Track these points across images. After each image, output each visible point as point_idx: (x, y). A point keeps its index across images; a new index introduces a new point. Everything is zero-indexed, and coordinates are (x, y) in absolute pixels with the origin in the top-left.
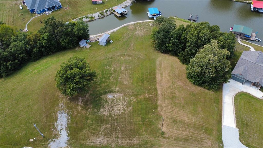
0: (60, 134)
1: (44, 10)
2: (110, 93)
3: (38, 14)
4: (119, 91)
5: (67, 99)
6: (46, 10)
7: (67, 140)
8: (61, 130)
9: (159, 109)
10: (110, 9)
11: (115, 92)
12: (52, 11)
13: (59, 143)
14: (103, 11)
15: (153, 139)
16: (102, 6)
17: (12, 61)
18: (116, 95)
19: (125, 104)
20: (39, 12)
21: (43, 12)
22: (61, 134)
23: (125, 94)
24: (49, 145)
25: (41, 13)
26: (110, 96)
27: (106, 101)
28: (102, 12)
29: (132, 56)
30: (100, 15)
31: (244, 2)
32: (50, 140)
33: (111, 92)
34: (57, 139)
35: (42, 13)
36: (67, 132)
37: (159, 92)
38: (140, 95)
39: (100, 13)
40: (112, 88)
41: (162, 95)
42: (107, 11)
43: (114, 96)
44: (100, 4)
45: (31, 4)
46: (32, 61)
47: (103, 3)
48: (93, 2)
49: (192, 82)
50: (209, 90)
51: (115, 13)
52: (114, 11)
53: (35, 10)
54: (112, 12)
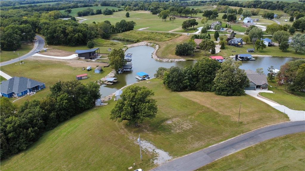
0: (156, 153)
1: (26, 92)
3: (20, 96)
4: (173, 117)
5: (132, 133)
6: (28, 91)
7: (168, 154)
8: (154, 150)
9: (220, 113)
11: (170, 118)
12: (35, 91)
13: (163, 158)
15: (237, 128)
16: (89, 80)
17: (32, 128)
18: (173, 120)
19: (188, 122)
20: (21, 94)
21: (25, 94)
22: (156, 152)
23: (180, 117)
24: (154, 163)
25: (22, 95)
26: (169, 122)
27: (169, 125)
32: (151, 160)
33: (167, 119)
34: (158, 157)
35: (24, 95)
36: (162, 150)
37: (208, 106)
38: (195, 113)
40: (165, 117)
41: (213, 106)
43: (172, 121)
44: (86, 79)
45: (7, 88)
46: (49, 130)
47: (88, 78)
48: (78, 78)
49: (225, 94)
50: (240, 96)
51: (106, 83)
52: (103, 82)
53: (13, 93)
54: (102, 83)
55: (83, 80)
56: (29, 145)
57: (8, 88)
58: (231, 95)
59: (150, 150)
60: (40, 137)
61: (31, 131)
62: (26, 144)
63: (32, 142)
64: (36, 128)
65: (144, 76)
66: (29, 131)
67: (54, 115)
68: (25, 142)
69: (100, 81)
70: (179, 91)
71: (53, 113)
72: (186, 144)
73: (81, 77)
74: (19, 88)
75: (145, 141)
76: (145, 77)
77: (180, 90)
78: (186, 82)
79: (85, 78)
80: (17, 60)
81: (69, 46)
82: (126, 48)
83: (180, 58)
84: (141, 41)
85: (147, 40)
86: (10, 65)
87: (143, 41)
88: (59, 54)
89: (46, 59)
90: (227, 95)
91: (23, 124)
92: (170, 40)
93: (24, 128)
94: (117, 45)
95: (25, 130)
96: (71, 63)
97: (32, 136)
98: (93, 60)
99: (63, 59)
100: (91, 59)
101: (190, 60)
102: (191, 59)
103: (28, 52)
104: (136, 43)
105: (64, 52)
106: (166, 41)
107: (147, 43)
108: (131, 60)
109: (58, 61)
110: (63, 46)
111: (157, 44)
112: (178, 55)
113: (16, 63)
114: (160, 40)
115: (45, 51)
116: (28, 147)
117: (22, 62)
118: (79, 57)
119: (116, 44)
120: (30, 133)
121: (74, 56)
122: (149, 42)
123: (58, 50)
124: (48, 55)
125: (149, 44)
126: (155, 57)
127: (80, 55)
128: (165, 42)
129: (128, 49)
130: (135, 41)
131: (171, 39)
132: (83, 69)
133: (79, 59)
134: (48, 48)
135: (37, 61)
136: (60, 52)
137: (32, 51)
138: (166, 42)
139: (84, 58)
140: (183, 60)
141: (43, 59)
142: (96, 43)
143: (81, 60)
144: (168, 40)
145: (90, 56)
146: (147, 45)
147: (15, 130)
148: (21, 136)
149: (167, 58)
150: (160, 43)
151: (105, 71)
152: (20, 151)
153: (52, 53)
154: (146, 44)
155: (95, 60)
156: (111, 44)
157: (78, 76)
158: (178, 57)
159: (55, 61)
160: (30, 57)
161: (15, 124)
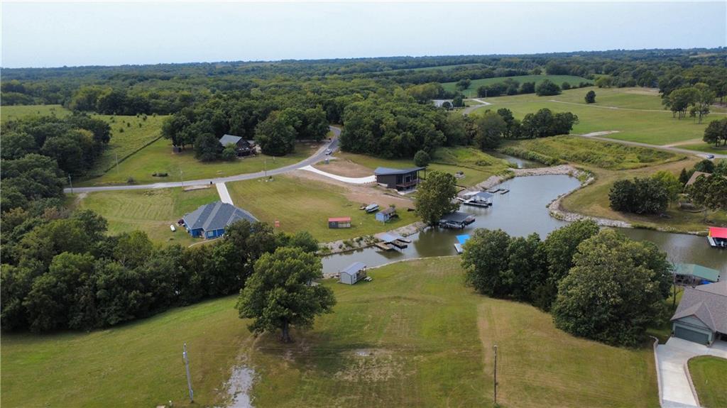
1: (222, 232)
3: (209, 237)
4: (384, 346)
9: (487, 369)
10: (369, 236)
11: (374, 347)
14: (352, 240)
16: (350, 231)
18: (376, 353)
19: (399, 366)
20: (211, 234)
21: (219, 235)
23: (399, 351)
25: (214, 236)
26: (362, 354)
27: (352, 360)
28: (349, 240)
29: (416, 300)
30: (344, 246)
31: (690, 234)
36: (252, 398)
38: (439, 351)
39: (345, 243)
40: (369, 340)
41: (494, 349)
42: (361, 239)
44: (346, 228)
45: (196, 219)
47: (352, 226)
48: (330, 223)
51: (379, 244)
52: (377, 241)
53: (202, 229)
54: (372, 242)
55: (338, 230)
56: (125, 319)
57: (198, 220)
59: (232, 390)
60: (158, 313)
61: (136, 296)
62: (120, 316)
63: (132, 317)
64: (150, 294)
66: (131, 295)
68: (119, 313)
69: (372, 238)
73: (337, 223)
74: (212, 222)
75: (253, 372)
78: (506, 275)
79: (344, 225)
80: (262, 174)
81: (380, 158)
82: (507, 176)
83: (621, 217)
84: (561, 164)
85: (581, 161)
86: (250, 180)
87: (566, 164)
88: (348, 171)
89: (316, 179)
91: (128, 280)
92: (641, 167)
93: (125, 288)
94: (490, 167)
95: (126, 292)
96: (356, 192)
97: (134, 304)
98: (402, 193)
99: (346, 183)
100: (400, 189)
101: (645, 228)
102: (652, 225)
103: (299, 161)
104: (549, 165)
105: (359, 169)
106: (627, 169)
107: (572, 169)
108: (490, 204)
109: (333, 185)
110: (367, 157)
111: (593, 174)
112: (619, 210)
113: (260, 179)
114: (609, 165)
115: (327, 162)
116: (122, 323)
117: (271, 177)
118: (377, 182)
119: (490, 165)
120: (132, 299)
121: (372, 179)
122: (578, 169)
123: (353, 163)
124: (328, 172)
125: (576, 172)
126: (555, 205)
127: (381, 178)
128: (617, 172)
129: (512, 177)
130: (547, 163)
131: (646, 166)
132: (363, 208)
133: (375, 187)
134: (339, 157)
135: (298, 178)
136: (351, 168)
137: (307, 160)
138: (624, 172)
139: (386, 185)
140: (623, 223)
141: (310, 178)
142: (446, 158)
143: (378, 189)
144: (633, 169)
145: (398, 182)
146: (571, 175)
147: (108, 286)
148: (116, 300)
149: (581, 213)
150: (603, 171)
151: (400, 220)
152: (107, 326)
153: (336, 169)
154: (567, 172)
155: (408, 192)
156: (477, 163)
157: (330, 220)
158: (616, 214)
159: (329, 184)
160: (293, 171)
161: (113, 276)
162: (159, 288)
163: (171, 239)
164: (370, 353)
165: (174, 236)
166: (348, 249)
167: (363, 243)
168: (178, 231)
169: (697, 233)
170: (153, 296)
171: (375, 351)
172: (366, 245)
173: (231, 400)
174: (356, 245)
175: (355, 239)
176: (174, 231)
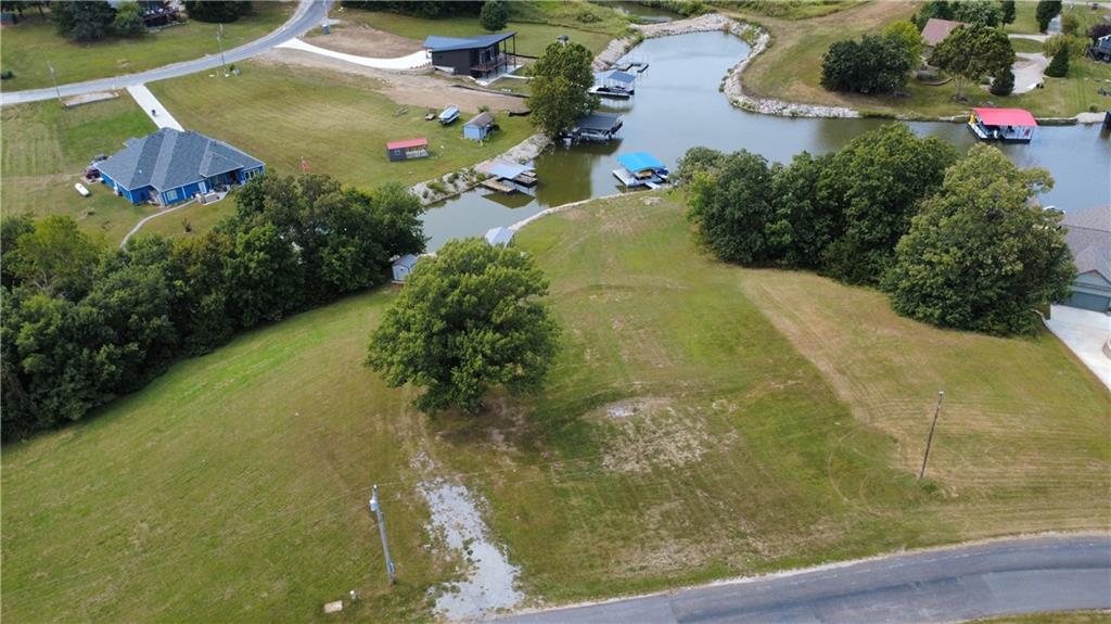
0: (469, 560)
1: (192, 189)
2: (614, 400)
3: (170, 203)
4: (648, 391)
5: (437, 438)
6: (202, 186)
7: (516, 578)
8: (466, 544)
9: (858, 413)
10: (467, 170)
11: (633, 394)
12: (225, 190)
13: (483, 593)
14: (441, 180)
16: (430, 163)
17: (116, 345)
18: (640, 406)
19: (699, 425)
20: (173, 196)
21: (188, 196)
22: (473, 557)
23: (678, 396)
24: (434, 611)
25: (180, 199)
26: (619, 412)
27: (611, 429)
28: (436, 181)
29: (630, 288)
30: (431, 192)
31: (942, 121)
32: (432, 590)
33: (616, 397)
34: (465, 580)
35: (187, 201)
36: (501, 549)
37: (823, 366)
38: (748, 388)
39: (432, 187)
40: (615, 385)
41: (842, 372)
42: (456, 177)
43: (635, 410)
44: (420, 158)
45: (134, 169)
46: (193, 355)
47: (431, 154)
48: (392, 151)
49: (932, 315)
50: (1009, 337)
51: (490, 183)
52: (482, 178)
53: (152, 188)
54: (475, 180)
55: (409, 163)
56: (99, 404)
57: (137, 169)
58: (964, 326)
59: (454, 540)
60: (153, 379)
61: (109, 356)
62: (85, 400)
63: (109, 397)
64: (134, 346)
65: (647, 171)
66: (102, 355)
67: (215, 301)
68: (83, 394)
69: (472, 173)
70: (747, 265)
71: (214, 296)
72: (620, 543)
73: (403, 150)
74: (168, 173)
75: (463, 489)
76: (650, 174)
77: (750, 259)
78: (780, 229)
79: (416, 153)
80: (210, 61)
81: (417, 17)
82: (634, 38)
83: (840, 101)
84: (706, 12)
85: (735, 6)
86: (192, 75)
87: (713, 12)
88: (370, 45)
89: (319, 64)
90: (943, 323)
91: (82, 327)
92: (831, 13)
93: (82, 343)
94: (602, 24)
95: (86, 351)
96: (402, 85)
97: (111, 374)
98: (483, 83)
99: (377, 69)
100: (477, 75)
101: (879, 117)
102: (887, 110)
103: (271, 31)
104: (685, 16)
105: (388, 41)
106: (810, 17)
107: (727, 20)
108: (632, 93)
109: (356, 76)
110: (395, 17)
111: (765, 30)
112: (835, 91)
113: (213, 71)
114: (783, 12)
115: (326, 31)
116: (90, 415)
117: (232, 68)
118: (434, 63)
119: (600, 20)
120: (103, 364)
121: (421, 59)
122: (737, 20)
123: (373, 30)
124: (337, 49)
125: (734, 26)
126: (733, 87)
127: (440, 57)
128: (800, 23)
129: (641, 41)
130: (682, 11)
131: (837, 11)
132: (430, 117)
133: (431, 74)
134: (343, 18)
135: (285, 66)
136: (375, 39)
137: (283, 28)
138: (809, 22)
139: (452, 70)
140: (846, 110)
141: (307, 63)
142: (527, 12)
143: (439, 77)
144: (820, 16)
145: (473, 63)
146: (726, 31)
147: (44, 346)
148: (70, 371)
149: (780, 99)
150: (780, 23)
151: (506, 133)
152: (62, 422)
153: (347, 42)
154: (721, 25)
155: (492, 80)
156: (579, 19)
157: (390, 147)
158: (832, 97)
159: (347, 74)
160: (267, 51)
161: (48, 325)
162: (148, 331)
163: (90, 214)
164: (630, 407)
165: (94, 205)
166: (439, 197)
167: (462, 185)
168: (95, 195)
169: (952, 118)
170: (140, 348)
171: (638, 402)
172: (467, 188)
173: (466, 563)
174: (450, 188)
175: (445, 178)
176: (88, 196)
